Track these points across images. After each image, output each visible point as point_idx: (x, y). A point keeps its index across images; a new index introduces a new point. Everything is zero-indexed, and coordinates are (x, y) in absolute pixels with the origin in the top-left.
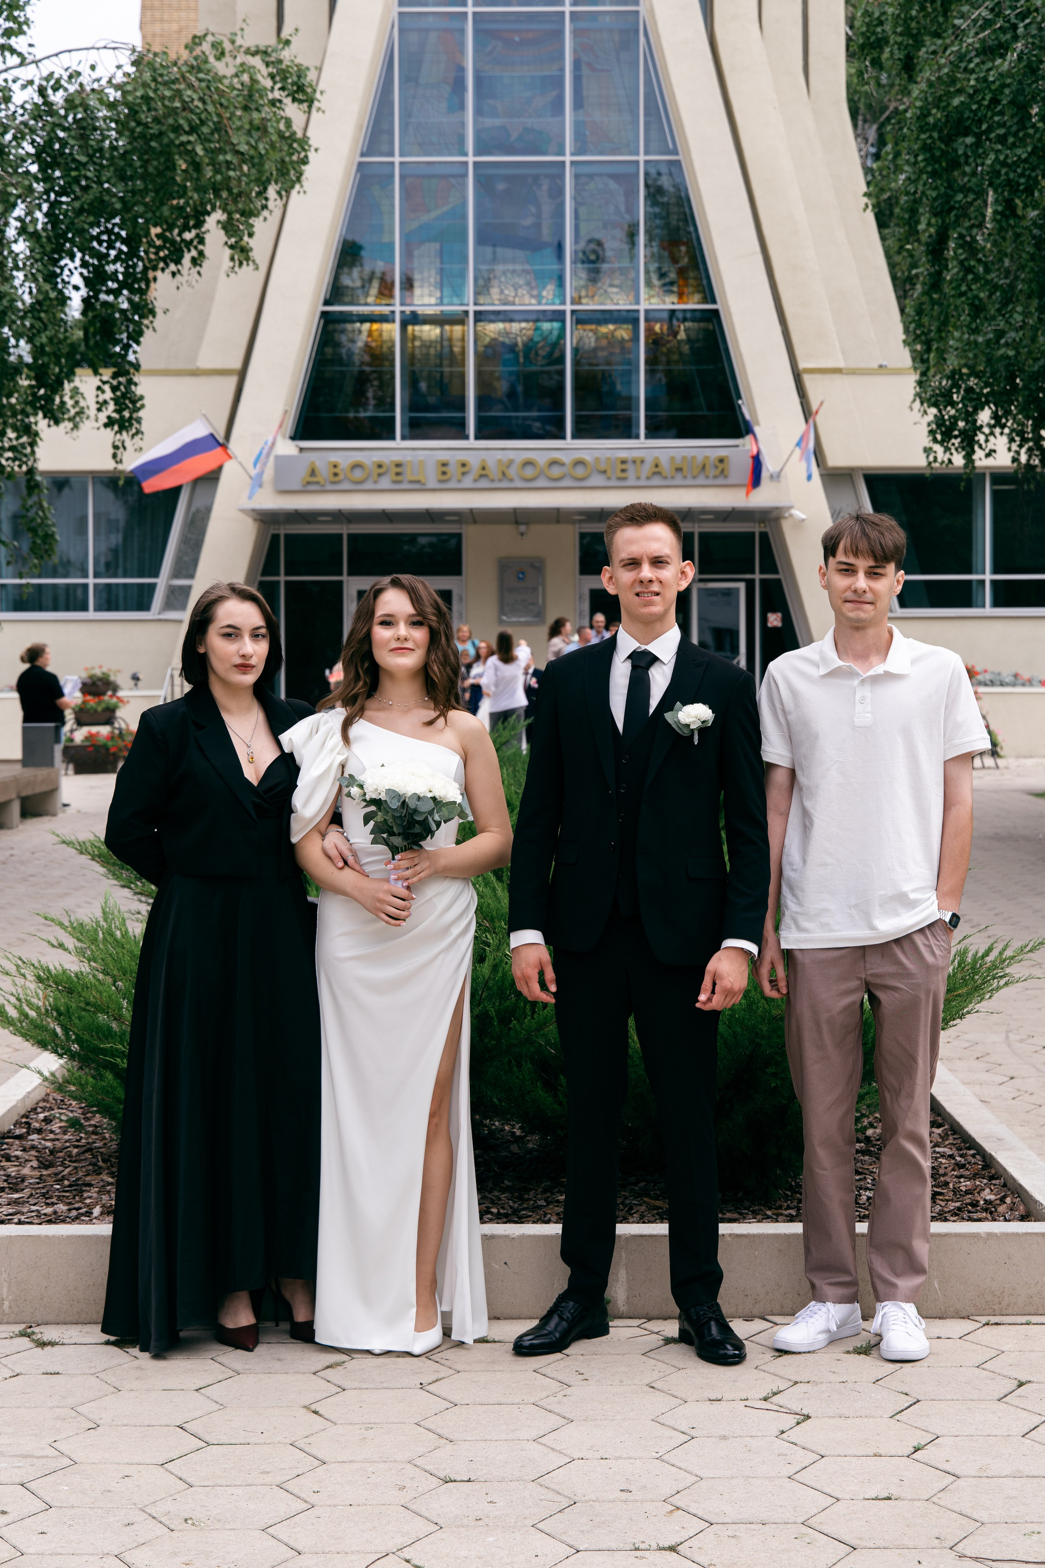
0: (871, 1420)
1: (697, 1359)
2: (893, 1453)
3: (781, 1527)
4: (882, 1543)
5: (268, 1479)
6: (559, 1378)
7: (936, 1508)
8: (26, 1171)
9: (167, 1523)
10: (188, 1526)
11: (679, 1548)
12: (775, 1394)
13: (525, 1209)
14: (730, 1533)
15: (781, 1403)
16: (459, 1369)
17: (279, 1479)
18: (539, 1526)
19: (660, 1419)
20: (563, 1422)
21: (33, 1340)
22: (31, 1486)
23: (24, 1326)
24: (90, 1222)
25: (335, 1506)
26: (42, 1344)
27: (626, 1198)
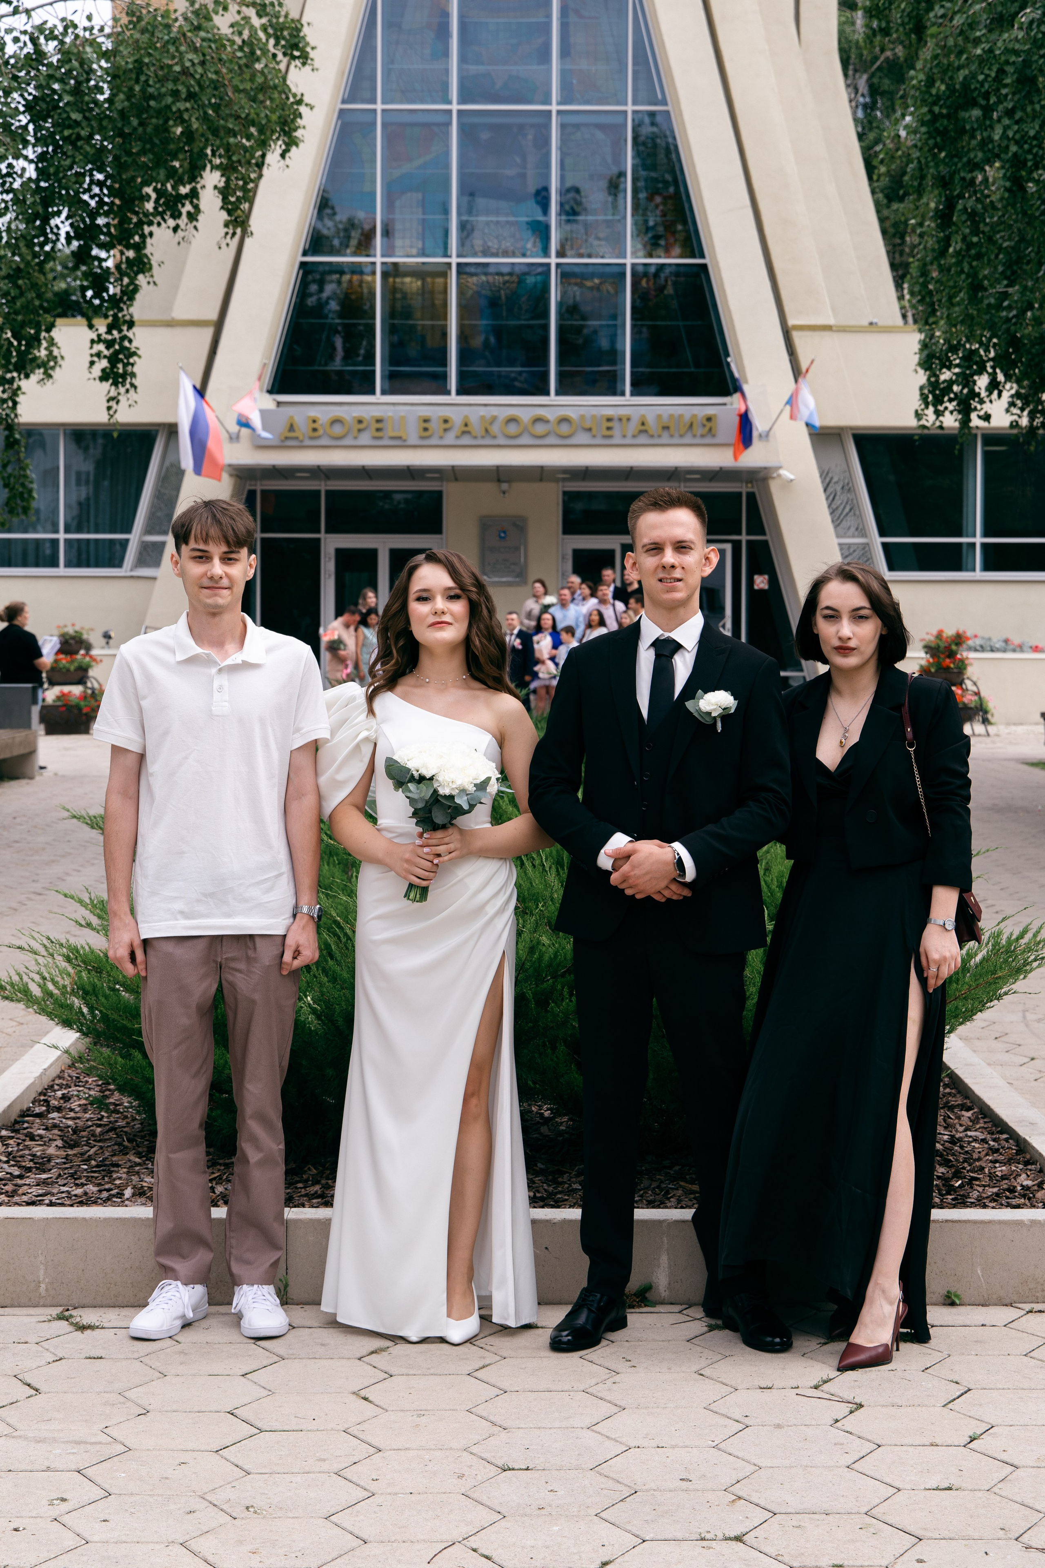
0: (924, 1409)
1: (743, 1346)
2: (949, 1443)
3: (845, 1517)
4: (947, 1534)
5: (325, 1466)
6: (606, 1365)
7: (998, 1498)
8: (51, 1151)
9: (229, 1511)
10: (250, 1514)
11: (745, 1538)
12: (825, 1382)
13: (560, 1192)
14: (795, 1523)
15: (832, 1392)
16: (505, 1355)
17: (336, 1467)
18: (603, 1515)
19: (712, 1407)
20: (616, 1409)
21: (72, 1324)
22: (88, 1472)
23: (60, 1309)
24: (122, 1204)
25: (396, 1494)
26: (82, 1328)
27: (662, 1182)
